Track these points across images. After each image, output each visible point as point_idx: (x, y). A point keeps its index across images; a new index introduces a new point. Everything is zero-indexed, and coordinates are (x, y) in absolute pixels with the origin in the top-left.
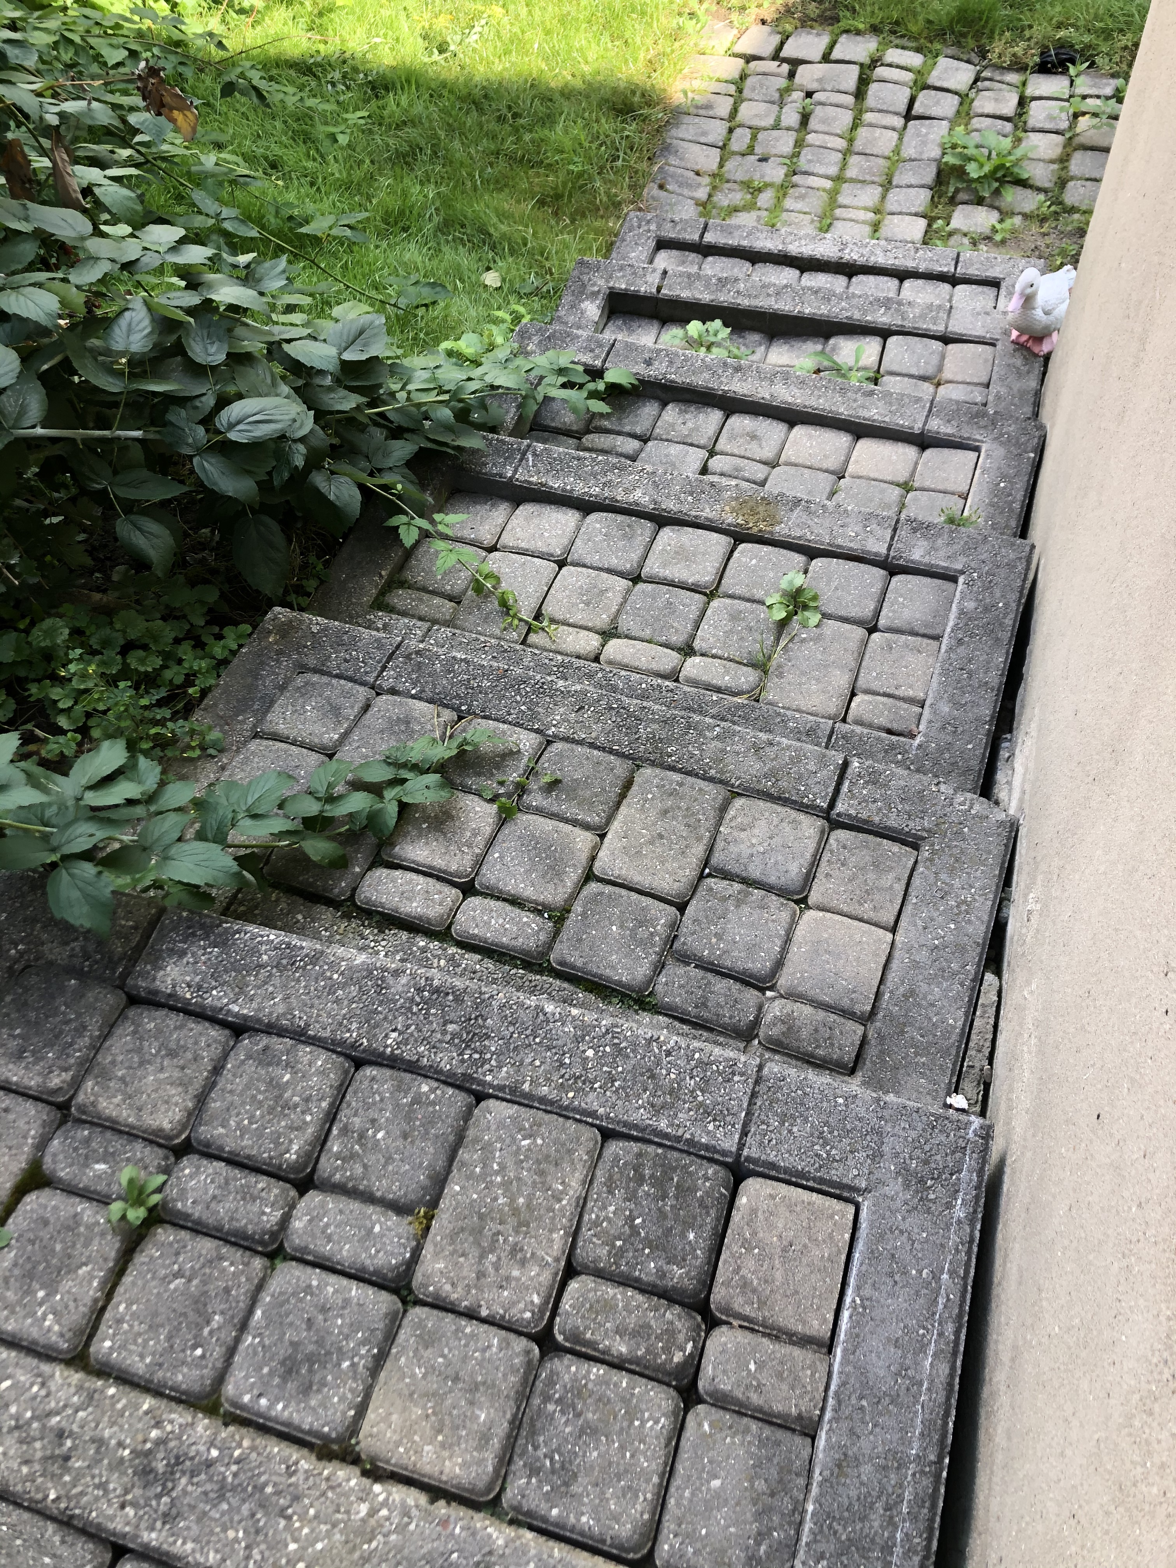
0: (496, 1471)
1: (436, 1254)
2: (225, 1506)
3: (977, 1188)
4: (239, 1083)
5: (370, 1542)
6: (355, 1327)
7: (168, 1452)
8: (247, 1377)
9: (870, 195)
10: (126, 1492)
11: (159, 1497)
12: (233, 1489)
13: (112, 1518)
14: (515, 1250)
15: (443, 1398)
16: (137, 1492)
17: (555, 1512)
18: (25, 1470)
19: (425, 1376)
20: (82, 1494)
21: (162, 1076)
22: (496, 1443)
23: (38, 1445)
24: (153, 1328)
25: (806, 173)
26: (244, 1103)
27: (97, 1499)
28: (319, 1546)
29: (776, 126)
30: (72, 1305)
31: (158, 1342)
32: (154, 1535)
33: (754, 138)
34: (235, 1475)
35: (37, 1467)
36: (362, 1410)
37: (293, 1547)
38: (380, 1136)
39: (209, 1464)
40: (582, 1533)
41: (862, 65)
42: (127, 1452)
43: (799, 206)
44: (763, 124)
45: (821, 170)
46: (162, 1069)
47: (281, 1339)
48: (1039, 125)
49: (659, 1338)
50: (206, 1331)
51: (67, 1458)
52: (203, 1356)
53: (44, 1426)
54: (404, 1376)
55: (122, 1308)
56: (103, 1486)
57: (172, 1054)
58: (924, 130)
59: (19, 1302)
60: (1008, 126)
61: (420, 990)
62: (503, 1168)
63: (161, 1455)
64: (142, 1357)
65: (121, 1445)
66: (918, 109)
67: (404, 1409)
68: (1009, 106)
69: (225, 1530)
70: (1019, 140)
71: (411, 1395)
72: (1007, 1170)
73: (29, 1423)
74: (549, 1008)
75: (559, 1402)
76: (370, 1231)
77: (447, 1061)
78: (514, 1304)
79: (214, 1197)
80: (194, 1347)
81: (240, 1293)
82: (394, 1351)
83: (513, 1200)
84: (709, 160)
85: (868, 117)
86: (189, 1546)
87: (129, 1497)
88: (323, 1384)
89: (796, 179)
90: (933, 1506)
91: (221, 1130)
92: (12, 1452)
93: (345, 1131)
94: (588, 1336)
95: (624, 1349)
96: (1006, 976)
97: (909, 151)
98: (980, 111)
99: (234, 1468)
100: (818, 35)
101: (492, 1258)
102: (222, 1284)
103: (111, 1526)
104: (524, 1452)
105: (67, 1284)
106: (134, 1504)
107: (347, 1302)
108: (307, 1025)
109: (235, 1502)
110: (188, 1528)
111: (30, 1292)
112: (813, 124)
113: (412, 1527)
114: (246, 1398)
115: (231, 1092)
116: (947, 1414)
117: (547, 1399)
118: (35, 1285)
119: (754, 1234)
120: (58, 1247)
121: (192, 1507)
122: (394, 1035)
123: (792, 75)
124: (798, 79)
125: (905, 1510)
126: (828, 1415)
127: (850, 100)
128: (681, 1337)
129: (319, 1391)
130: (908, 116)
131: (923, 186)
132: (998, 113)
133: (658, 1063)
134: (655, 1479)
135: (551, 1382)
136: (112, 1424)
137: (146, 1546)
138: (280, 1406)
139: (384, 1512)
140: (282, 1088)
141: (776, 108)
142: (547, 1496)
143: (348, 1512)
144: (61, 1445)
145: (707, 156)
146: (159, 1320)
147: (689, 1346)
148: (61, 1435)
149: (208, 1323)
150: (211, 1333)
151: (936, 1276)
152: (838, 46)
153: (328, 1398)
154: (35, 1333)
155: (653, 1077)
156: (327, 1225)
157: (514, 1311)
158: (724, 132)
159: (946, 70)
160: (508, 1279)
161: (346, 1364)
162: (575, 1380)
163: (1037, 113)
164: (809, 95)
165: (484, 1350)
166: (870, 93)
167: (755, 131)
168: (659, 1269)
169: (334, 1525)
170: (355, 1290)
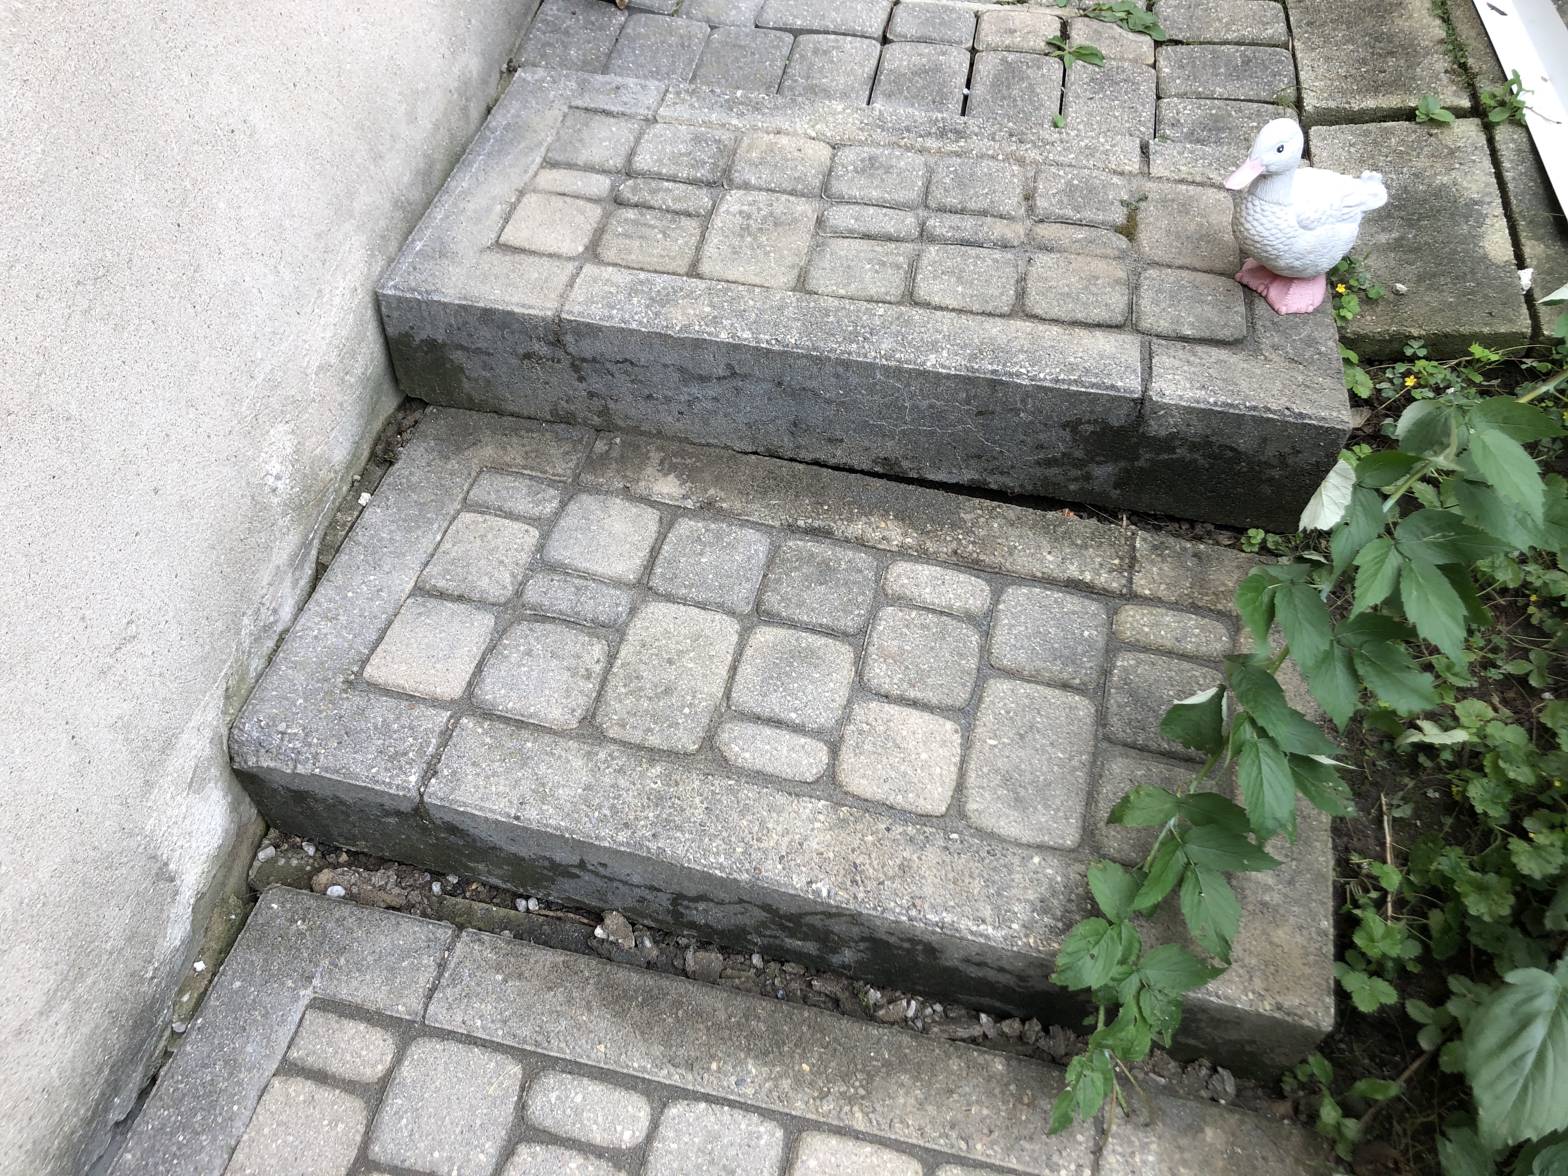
1: (805, 213)
6: (851, 181)
14: (748, 217)
19: (797, 166)
36: (833, 155)
47: (899, 175)
49: (642, 189)
50: (952, 176)
54: (812, 166)
62: (766, 254)
71: (804, 160)
75: (707, 163)
76: (857, 221)
78: (744, 197)
81: (938, 191)
82: (821, 175)
83: (755, 239)
88: (862, 161)
94: (691, 188)
95: (666, 184)
101: (764, 213)
102: (953, 194)
107: (861, 189)
117: (714, 164)
128: (627, 190)
129: (864, 159)
134: (643, 142)
135: (712, 169)
147: (622, 188)
149: (953, 179)
150: (948, 176)
153: (858, 157)
156: (889, 221)
157: (742, 194)
160: (750, 205)
165: (761, 177)
168: (642, 216)
170: (857, 195)
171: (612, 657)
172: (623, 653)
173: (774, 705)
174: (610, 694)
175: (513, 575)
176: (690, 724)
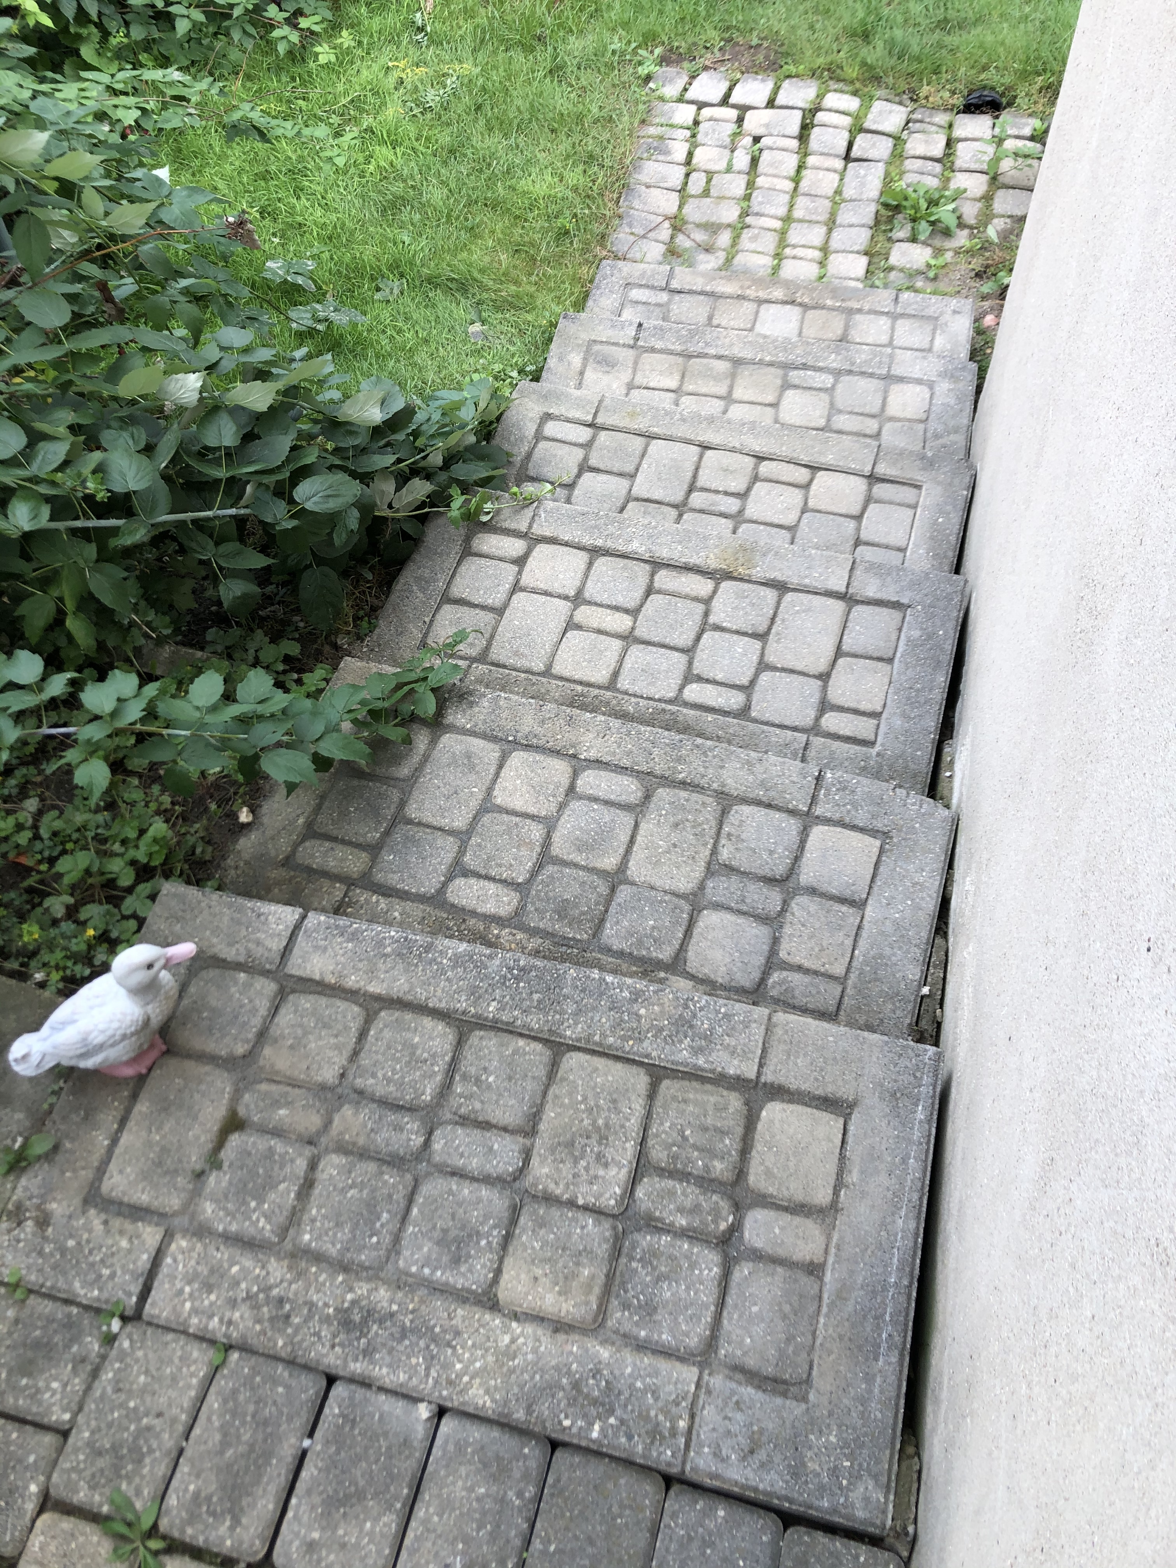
0: (599, 1307)
1: (542, 1162)
2: (407, 1342)
3: (934, 1096)
4: (381, 1045)
5: (513, 1359)
6: (486, 1217)
7: (361, 1309)
8: (412, 1254)
9: (817, 235)
10: (334, 1336)
11: (358, 1339)
12: (412, 1331)
13: (326, 1355)
14: (599, 1157)
15: (556, 1262)
16: (342, 1336)
17: (643, 1333)
18: (258, 1327)
19: (541, 1248)
20: (303, 1340)
21: (320, 1043)
22: (597, 1291)
23: (265, 1309)
24: (338, 1225)
25: (757, 214)
26: (386, 1061)
27: (313, 1343)
28: (478, 1365)
29: (729, 170)
30: (277, 1210)
31: (345, 1234)
32: (358, 1365)
33: (709, 181)
34: (412, 1321)
35: (266, 1324)
36: (498, 1272)
37: (458, 1366)
38: (491, 1079)
39: (392, 1315)
40: (663, 1346)
41: (804, 110)
42: (331, 1310)
43: (753, 246)
44: (716, 168)
45: (772, 211)
46: (320, 1038)
47: (434, 1227)
48: (965, 166)
49: (709, 1214)
50: (378, 1225)
51: (288, 1317)
52: (378, 1242)
53: (268, 1297)
54: (525, 1250)
55: (314, 1211)
56: (317, 1334)
57: (326, 1026)
58: (862, 172)
59: (238, 1210)
60: (938, 167)
61: (510, 969)
62: (585, 1099)
63: (356, 1311)
64: (334, 1245)
65: (326, 1305)
66: (856, 152)
67: (529, 1271)
68: (938, 149)
69: (409, 1357)
70: (948, 180)
71: (533, 1261)
72: (954, 1084)
73: (257, 1294)
74: (609, 978)
75: (639, 1261)
76: (491, 1149)
77: (535, 1021)
78: (601, 1195)
79: (372, 1130)
80: (371, 1236)
81: (399, 1196)
82: (517, 1231)
83: (595, 1122)
84: (669, 203)
85: (811, 160)
86: (385, 1370)
87: (337, 1340)
88: (469, 1256)
89: (748, 220)
90: (907, 1315)
91: (371, 1081)
92: (246, 1315)
93: (465, 1077)
94: (657, 1214)
95: (684, 1223)
96: (951, 940)
97: (849, 192)
98: (912, 153)
99: (410, 1317)
100: (763, 80)
101: (583, 1163)
102: (385, 1191)
103: (326, 1361)
104: (618, 1296)
105: (272, 1196)
106: (341, 1345)
107: (479, 1200)
108: (427, 999)
109: (414, 1339)
110: (383, 1358)
111: (245, 1203)
112: (762, 167)
113: (542, 1349)
114: (414, 1269)
115: (376, 1052)
116: (915, 1253)
117: (631, 1258)
118: (249, 1199)
119: (773, 1136)
120: (261, 1171)
121: (384, 1345)
122: (494, 1004)
123: (740, 120)
124: (746, 124)
125: (888, 1318)
126: (831, 1260)
127: (795, 144)
128: (724, 1213)
129: (466, 1261)
130: (847, 158)
131: (863, 226)
132: (929, 154)
133: (694, 1016)
134: (713, 1308)
135: (633, 1248)
136: (318, 1291)
137: (354, 1373)
138: (439, 1273)
139: (521, 1340)
140: (414, 1047)
141: (727, 152)
142: (637, 1324)
143: (496, 1341)
144: (282, 1307)
145: (668, 200)
146: (342, 1219)
147: (731, 1218)
148: (281, 1301)
149: (379, 1219)
150: (382, 1226)
151: (904, 1161)
152: (781, 92)
153: (472, 1265)
154: (252, 1231)
155: (691, 1027)
156: (458, 1146)
157: (602, 1200)
158: (682, 177)
159: (880, 113)
160: (596, 1177)
161: (483, 1242)
162: (650, 1245)
163: (964, 154)
164: (757, 140)
165: (583, 1228)
166: (812, 137)
167: (710, 175)
168: (706, 1166)
169: (487, 1350)
170: (485, 1192)
171: (714, 851)
172: (708, 853)
173: (607, 815)
174: (713, 823)
175: (793, 914)
176: (661, 803)
